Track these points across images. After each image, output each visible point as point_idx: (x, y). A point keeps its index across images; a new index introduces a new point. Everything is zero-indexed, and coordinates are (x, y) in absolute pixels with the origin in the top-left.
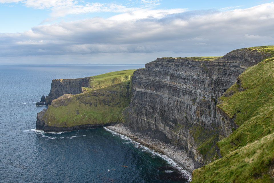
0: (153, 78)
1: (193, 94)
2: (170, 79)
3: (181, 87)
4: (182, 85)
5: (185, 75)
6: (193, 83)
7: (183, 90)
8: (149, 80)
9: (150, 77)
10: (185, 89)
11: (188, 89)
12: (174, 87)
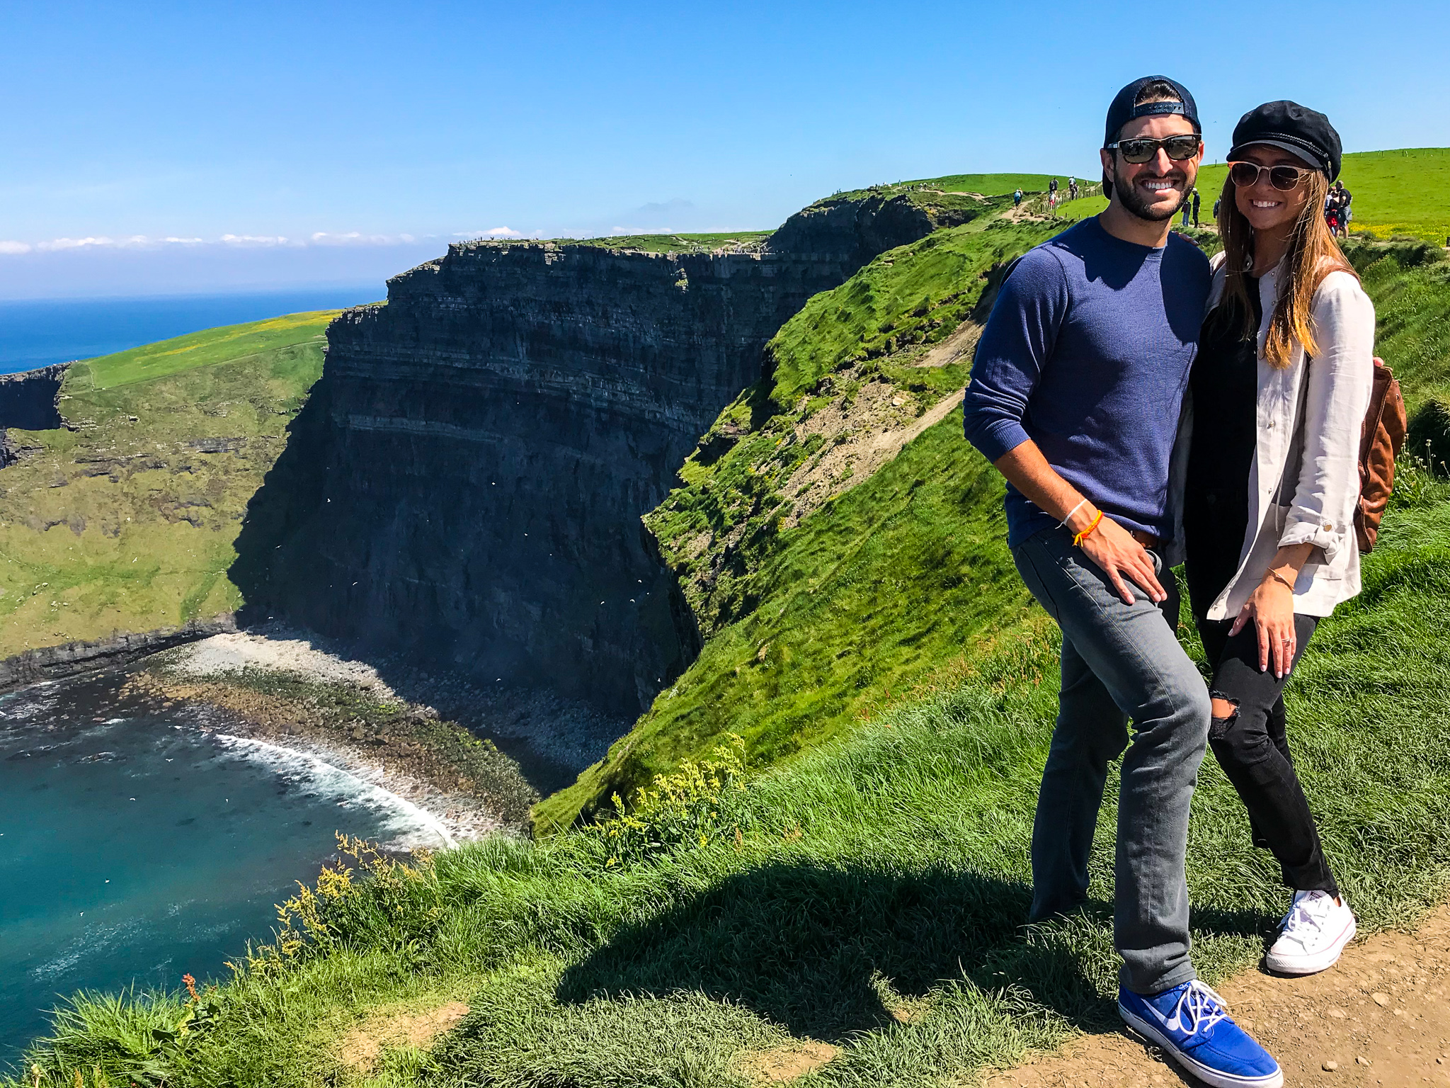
0: (439, 354)
1: (651, 426)
2: (530, 353)
3: (589, 396)
4: (595, 384)
5: (602, 331)
6: (645, 369)
7: (599, 410)
8: (415, 364)
9: (422, 352)
10: (610, 402)
11: (623, 404)
12: (554, 394)
